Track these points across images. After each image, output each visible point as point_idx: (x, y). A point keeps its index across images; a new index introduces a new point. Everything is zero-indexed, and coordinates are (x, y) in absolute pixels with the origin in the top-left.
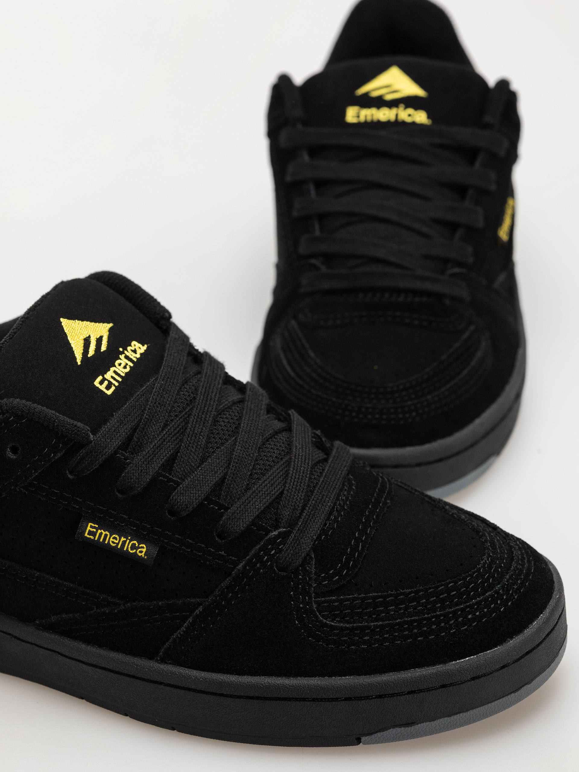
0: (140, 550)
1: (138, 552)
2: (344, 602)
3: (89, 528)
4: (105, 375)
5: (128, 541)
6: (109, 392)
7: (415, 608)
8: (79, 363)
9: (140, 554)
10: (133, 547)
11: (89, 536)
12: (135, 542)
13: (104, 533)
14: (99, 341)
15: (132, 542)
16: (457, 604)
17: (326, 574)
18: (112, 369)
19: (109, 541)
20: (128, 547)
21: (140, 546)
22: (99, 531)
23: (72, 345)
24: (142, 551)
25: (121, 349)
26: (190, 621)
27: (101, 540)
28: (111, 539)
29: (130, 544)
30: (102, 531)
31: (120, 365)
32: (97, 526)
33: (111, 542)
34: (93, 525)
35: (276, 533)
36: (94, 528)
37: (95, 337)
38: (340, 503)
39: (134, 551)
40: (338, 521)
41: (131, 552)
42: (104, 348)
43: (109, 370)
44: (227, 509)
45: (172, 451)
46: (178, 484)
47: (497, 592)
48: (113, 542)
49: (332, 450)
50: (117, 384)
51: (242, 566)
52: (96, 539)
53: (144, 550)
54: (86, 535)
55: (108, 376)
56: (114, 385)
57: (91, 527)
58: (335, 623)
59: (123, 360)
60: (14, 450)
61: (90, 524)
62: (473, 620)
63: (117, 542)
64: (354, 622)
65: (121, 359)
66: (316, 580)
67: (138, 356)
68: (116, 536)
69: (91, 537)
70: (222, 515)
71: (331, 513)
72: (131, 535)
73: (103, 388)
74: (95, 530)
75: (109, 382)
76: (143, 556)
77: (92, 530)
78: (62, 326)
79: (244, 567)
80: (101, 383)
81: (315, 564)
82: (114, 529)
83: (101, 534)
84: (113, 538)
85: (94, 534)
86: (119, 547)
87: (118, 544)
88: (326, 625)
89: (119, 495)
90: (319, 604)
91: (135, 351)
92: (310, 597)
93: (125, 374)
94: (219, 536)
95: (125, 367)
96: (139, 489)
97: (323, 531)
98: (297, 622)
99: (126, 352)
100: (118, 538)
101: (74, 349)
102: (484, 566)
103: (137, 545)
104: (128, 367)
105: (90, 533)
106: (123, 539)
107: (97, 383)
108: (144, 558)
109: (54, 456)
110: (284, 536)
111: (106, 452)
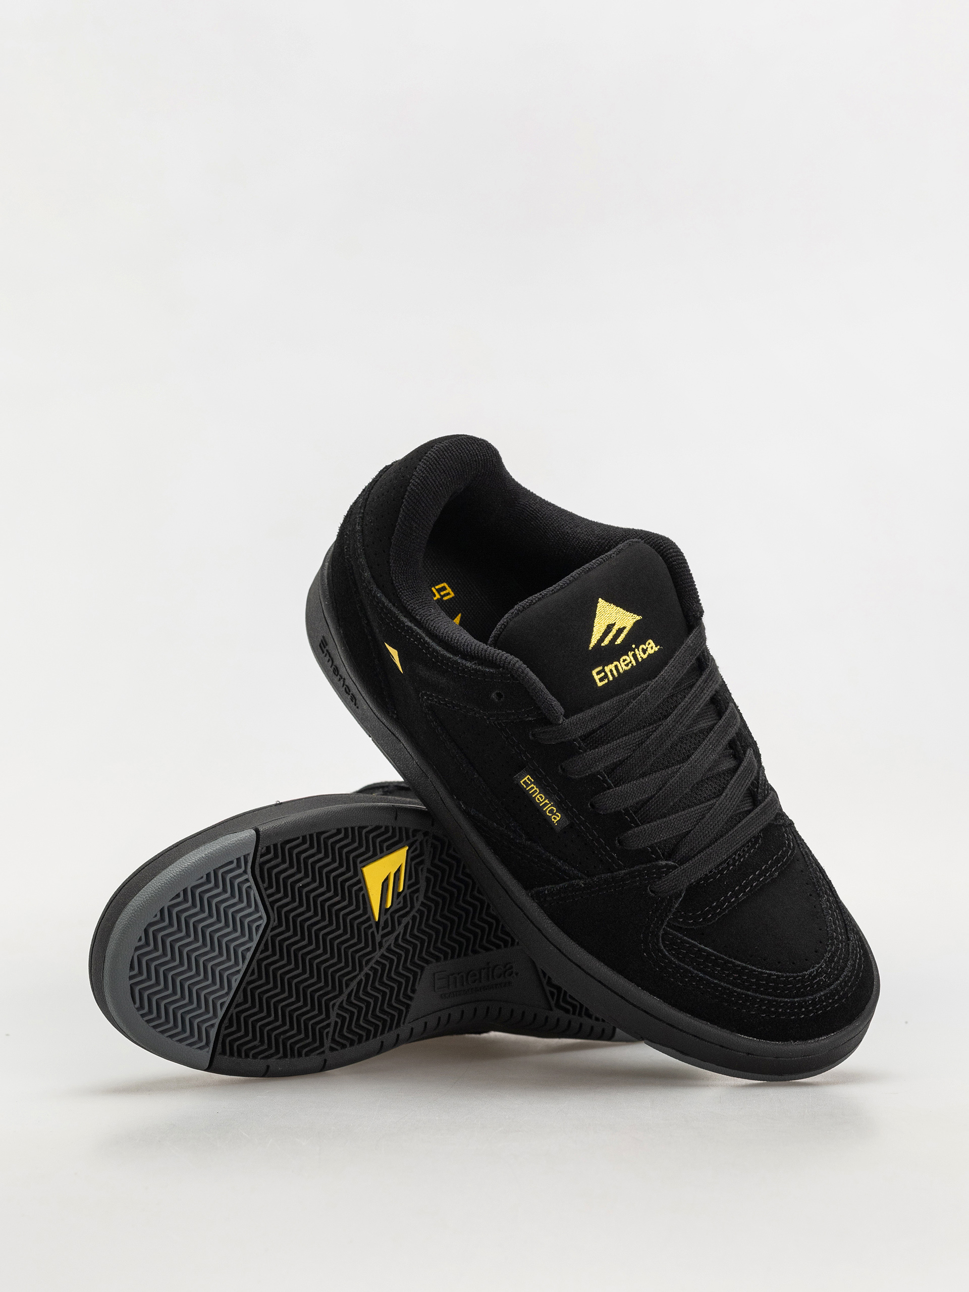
0: (555, 816)
1: (553, 817)
2: (685, 943)
3: (526, 778)
4: (606, 667)
5: (550, 805)
6: (600, 684)
7: (735, 978)
8: (590, 648)
9: (553, 820)
10: (551, 811)
11: (523, 784)
12: (555, 809)
13: (535, 789)
14: (620, 631)
15: (552, 808)
16: (768, 994)
17: (685, 913)
18: (615, 663)
19: (536, 796)
20: (547, 809)
21: (557, 814)
22: (533, 785)
23: (594, 629)
24: (556, 818)
25: (634, 646)
26: (565, 885)
27: (530, 792)
28: (538, 796)
29: (550, 808)
30: (535, 787)
31: (624, 661)
32: (533, 781)
33: (537, 798)
34: (530, 778)
35: (664, 863)
36: (530, 780)
37: (619, 627)
38: (735, 858)
39: (550, 815)
40: (722, 874)
41: (548, 814)
42: (619, 641)
43: (612, 663)
44: (637, 825)
45: (621, 758)
46: (609, 788)
47: (806, 1002)
48: (538, 799)
49: (761, 803)
50: (611, 678)
51: (624, 873)
52: (527, 789)
53: (558, 819)
54: (521, 782)
55: (607, 669)
56: (608, 680)
57: (528, 778)
58: (670, 954)
59: (629, 658)
60: (499, 696)
61: (528, 776)
62: (773, 1013)
63: (541, 801)
64: (683, 962)
65: (628, 656)
66: (674, 914)
67: (645, 656)
68: (543, 796)
69: (524, 785)
70: (631, 828)
71: (721, 864)
72: (554, 801)
73: (597, 678)
74: (529, 783)
75: (606, 674)
76: (555, 822)
77: (527, 781)
78: (597, 606)
79: (625, 874)
80: (598, 673)
81: (681, 901)
82: (543, 790)
83: (533, 788)
84: (540, 796)
85: (528, 785)
86: (541, 805)
87: (541, 802)
88: (661, 951)
89: (560, 771)
90: (666, 933)
91: (644, 651)
92: (662, 924)
93: (624, 672)
94: (619, 841)
95: (627, 665)
96: (577, 777)
97: (706, 878)
98: (642, 936)
99: (636, 650)
100: (544, 798)
101: (594, 633)
102: (810, 975)
103: (555, 812)
104: (630, 665)
105: (525, 782)
106: (547, 801)
107: (594, 673)
108: (555, 824)
109: (527, 717)
110: (670, 868)
111: (567, 737)
